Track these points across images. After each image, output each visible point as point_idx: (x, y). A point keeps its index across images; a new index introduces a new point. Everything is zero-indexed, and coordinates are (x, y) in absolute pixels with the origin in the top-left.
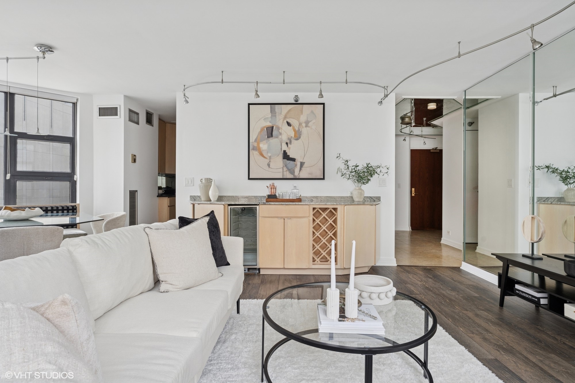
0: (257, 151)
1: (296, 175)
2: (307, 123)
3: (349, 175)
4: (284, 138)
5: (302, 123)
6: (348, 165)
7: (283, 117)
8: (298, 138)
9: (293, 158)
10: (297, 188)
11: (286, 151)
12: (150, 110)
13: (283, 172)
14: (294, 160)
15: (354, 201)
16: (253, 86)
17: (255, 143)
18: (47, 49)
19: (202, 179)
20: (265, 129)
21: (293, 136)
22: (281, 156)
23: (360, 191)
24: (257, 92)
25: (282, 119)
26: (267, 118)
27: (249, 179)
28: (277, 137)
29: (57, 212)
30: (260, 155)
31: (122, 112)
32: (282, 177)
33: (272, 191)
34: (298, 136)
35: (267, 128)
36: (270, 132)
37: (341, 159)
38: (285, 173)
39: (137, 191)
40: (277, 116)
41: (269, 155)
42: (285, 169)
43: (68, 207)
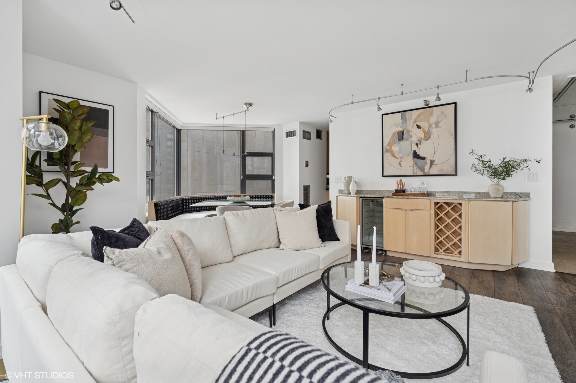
0: (389, 153)
1: (425, 172)
2: (437, 124)
3: (483, 170)
4: (414, 139)
5: (432, 124)
6: (482, 161)
7: (413, 121)
8: (428, 139)
9: (423, 157)
10: (425, 184)
11: (416, 151)
12: (319, 129)
13: (413, 169)
14: (424, 158)
15: (491, 197)
16: (376, 102)
17: (388, 146)
18: (250, 105)
19: (345, 178)
20: (397, 134)
21: (423, 137)
22: (411, 156)
23: (497, 187)
24: (379, 106)
25: (412, 123)
26: (399, 124)
27: (383, 176)
28: (407, 140)
29: (263, 199)
30: (392, 156)
31: (299, 134)
32: (412, 174)
33: (400, 186)
34: (428, 136)
35: (399, 133)
36: (401, 136)
37: (475, 155)
38: (415, 171)
39: (309, 186)
40: (407, 122)
41: (401, 155)
42: (415, 167)
43: (269, 196)
